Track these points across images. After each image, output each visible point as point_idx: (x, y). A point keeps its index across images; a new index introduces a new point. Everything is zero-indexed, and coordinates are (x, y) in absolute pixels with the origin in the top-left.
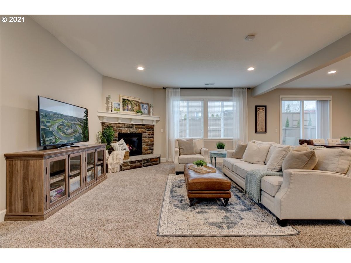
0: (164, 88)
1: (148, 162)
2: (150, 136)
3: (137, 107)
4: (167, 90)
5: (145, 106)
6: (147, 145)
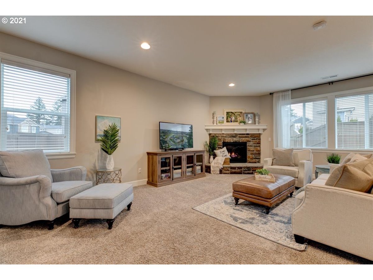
0: (271, 94)
2: (255, 145)
3: (241, 118)
4: (275, 95)
5: (249, 116)
6: (252, 154)
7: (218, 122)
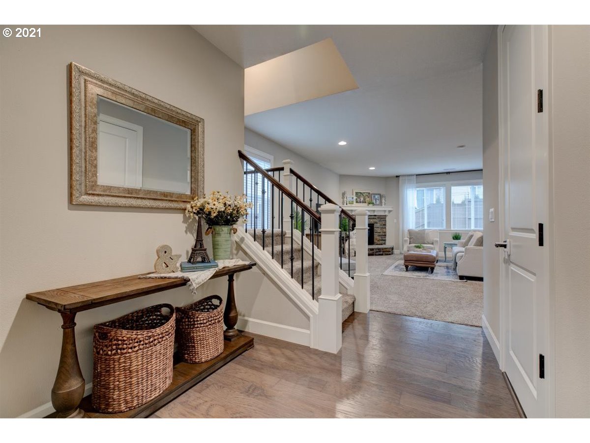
0: (397, 177)
1: (380, 252)
2: (382, 226)
3: (369, 199)
4: (400, 178)
5: (376, 197)
6: (379, 236)
7: (348, 203)
